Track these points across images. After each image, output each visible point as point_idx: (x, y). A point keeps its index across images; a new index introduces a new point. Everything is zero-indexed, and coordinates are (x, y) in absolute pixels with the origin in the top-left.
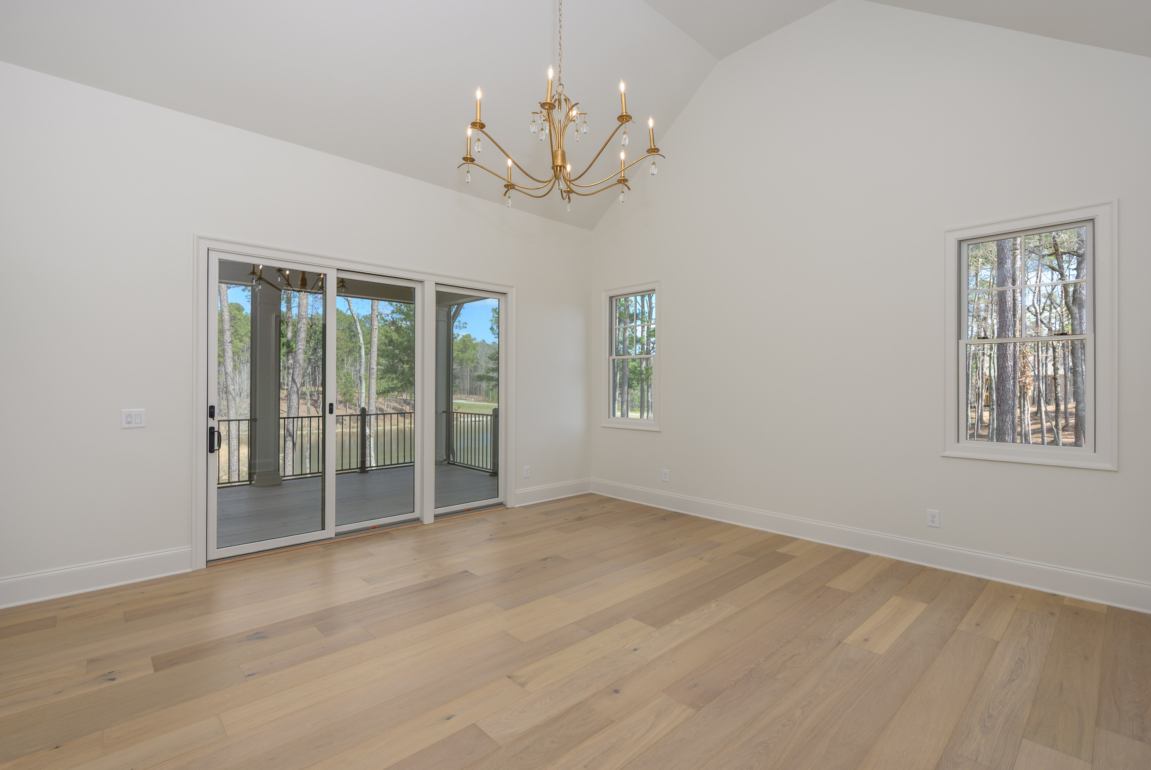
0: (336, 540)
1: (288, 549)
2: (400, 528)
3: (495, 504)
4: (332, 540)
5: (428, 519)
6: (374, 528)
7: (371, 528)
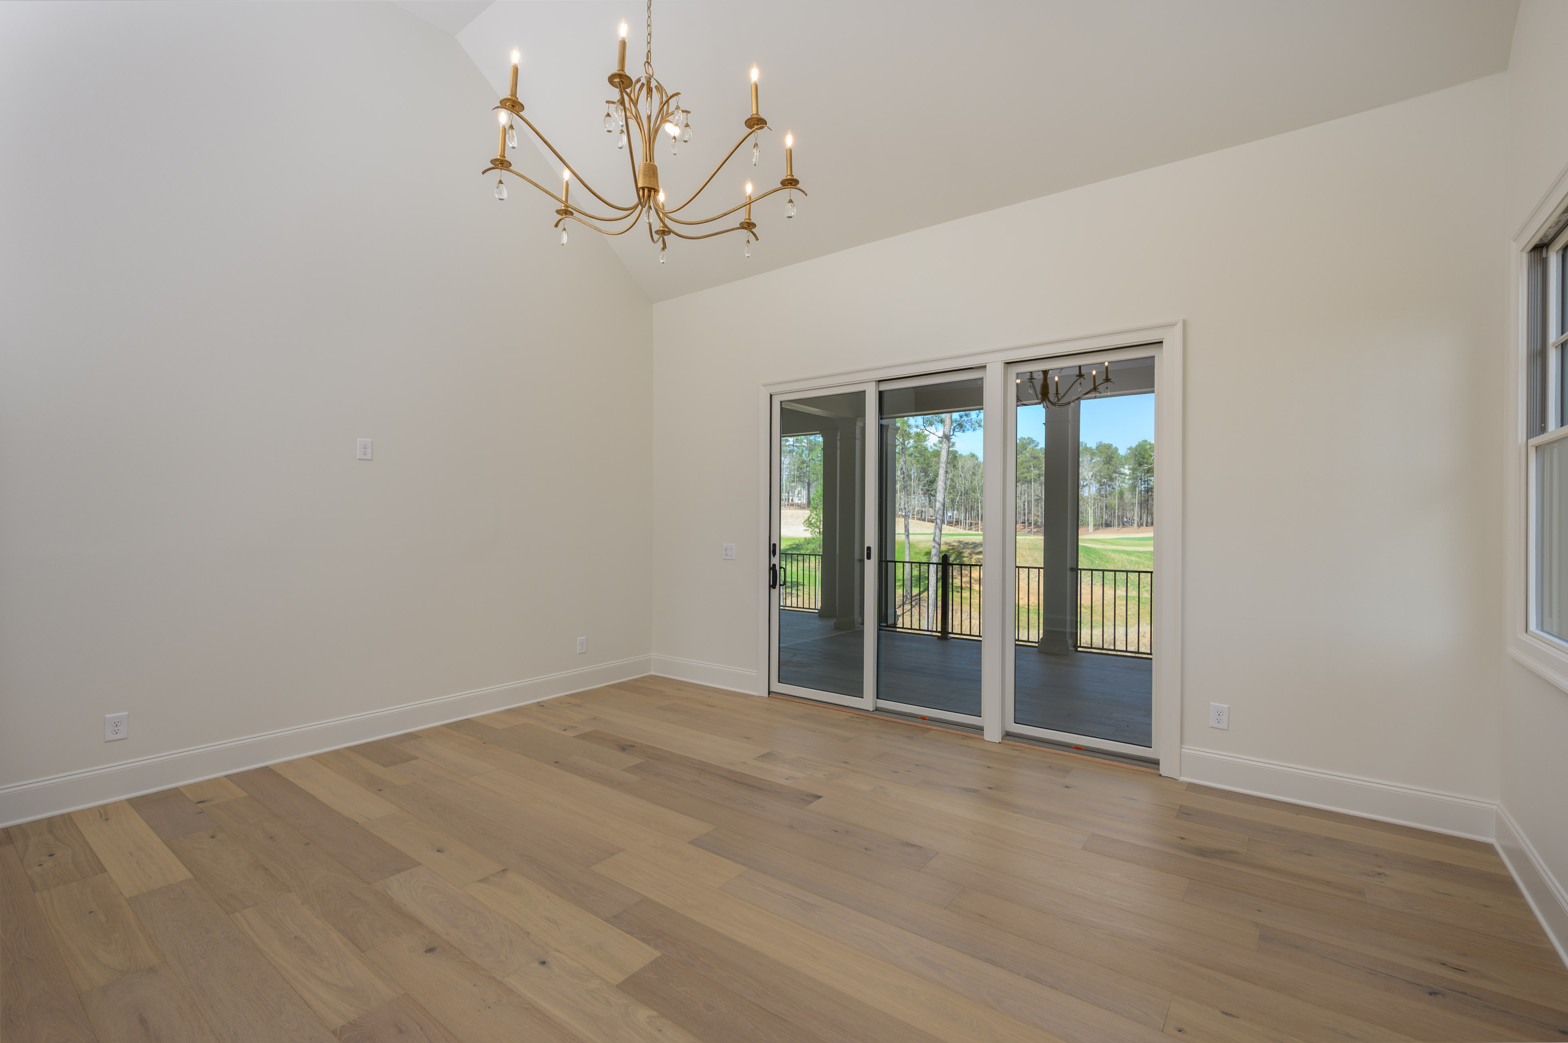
0: (872, 716)
1: (828, 706)
2: (949, 730)
3: (1141, 757)
4: (869, 713)
5: (993, 734)
6: (923, 718)
7: (920, 717)
